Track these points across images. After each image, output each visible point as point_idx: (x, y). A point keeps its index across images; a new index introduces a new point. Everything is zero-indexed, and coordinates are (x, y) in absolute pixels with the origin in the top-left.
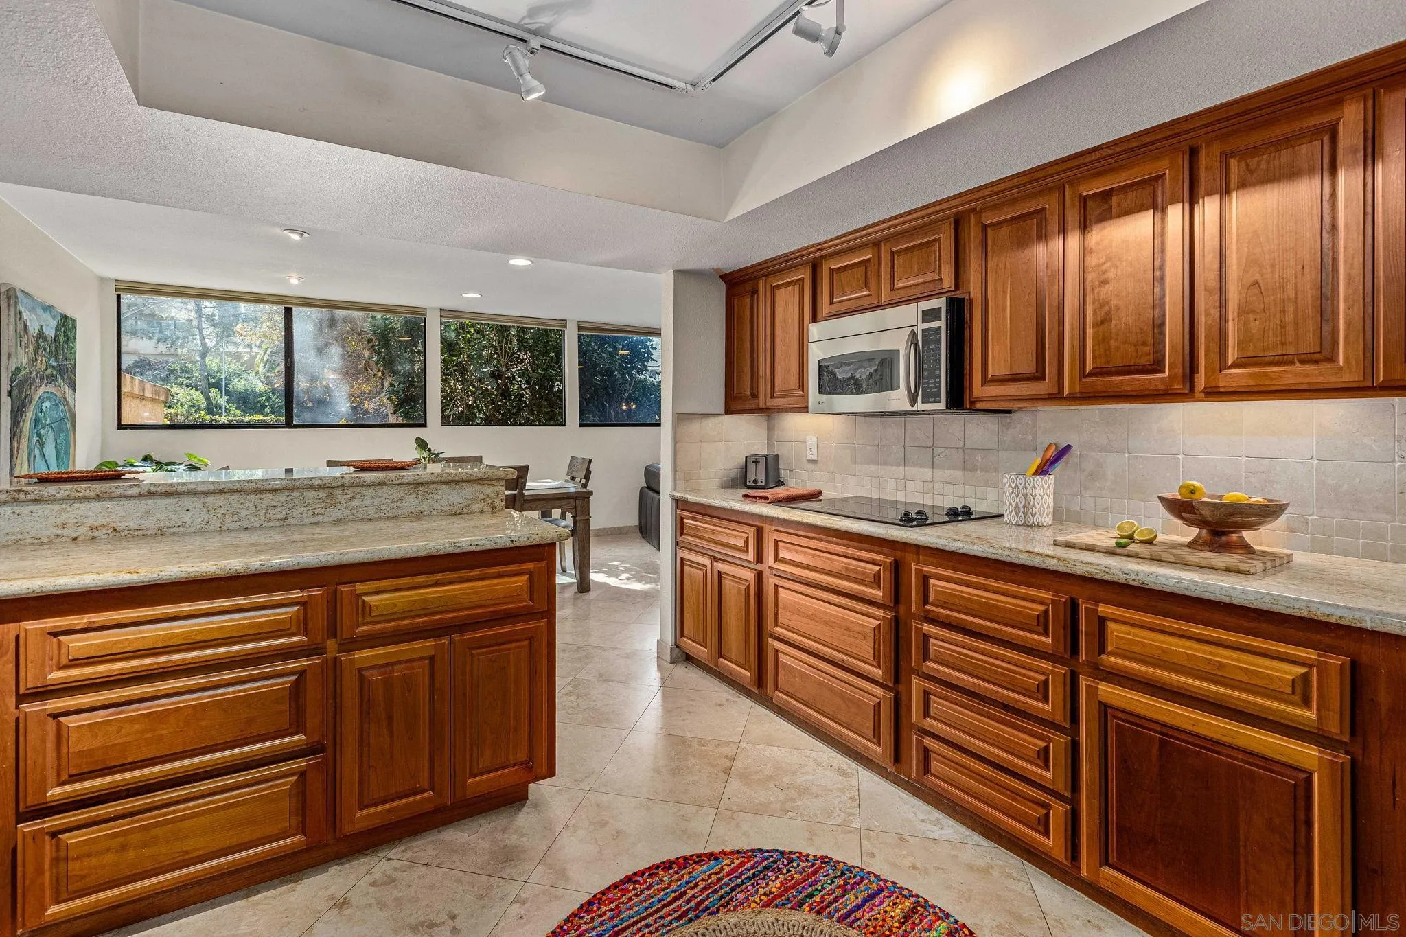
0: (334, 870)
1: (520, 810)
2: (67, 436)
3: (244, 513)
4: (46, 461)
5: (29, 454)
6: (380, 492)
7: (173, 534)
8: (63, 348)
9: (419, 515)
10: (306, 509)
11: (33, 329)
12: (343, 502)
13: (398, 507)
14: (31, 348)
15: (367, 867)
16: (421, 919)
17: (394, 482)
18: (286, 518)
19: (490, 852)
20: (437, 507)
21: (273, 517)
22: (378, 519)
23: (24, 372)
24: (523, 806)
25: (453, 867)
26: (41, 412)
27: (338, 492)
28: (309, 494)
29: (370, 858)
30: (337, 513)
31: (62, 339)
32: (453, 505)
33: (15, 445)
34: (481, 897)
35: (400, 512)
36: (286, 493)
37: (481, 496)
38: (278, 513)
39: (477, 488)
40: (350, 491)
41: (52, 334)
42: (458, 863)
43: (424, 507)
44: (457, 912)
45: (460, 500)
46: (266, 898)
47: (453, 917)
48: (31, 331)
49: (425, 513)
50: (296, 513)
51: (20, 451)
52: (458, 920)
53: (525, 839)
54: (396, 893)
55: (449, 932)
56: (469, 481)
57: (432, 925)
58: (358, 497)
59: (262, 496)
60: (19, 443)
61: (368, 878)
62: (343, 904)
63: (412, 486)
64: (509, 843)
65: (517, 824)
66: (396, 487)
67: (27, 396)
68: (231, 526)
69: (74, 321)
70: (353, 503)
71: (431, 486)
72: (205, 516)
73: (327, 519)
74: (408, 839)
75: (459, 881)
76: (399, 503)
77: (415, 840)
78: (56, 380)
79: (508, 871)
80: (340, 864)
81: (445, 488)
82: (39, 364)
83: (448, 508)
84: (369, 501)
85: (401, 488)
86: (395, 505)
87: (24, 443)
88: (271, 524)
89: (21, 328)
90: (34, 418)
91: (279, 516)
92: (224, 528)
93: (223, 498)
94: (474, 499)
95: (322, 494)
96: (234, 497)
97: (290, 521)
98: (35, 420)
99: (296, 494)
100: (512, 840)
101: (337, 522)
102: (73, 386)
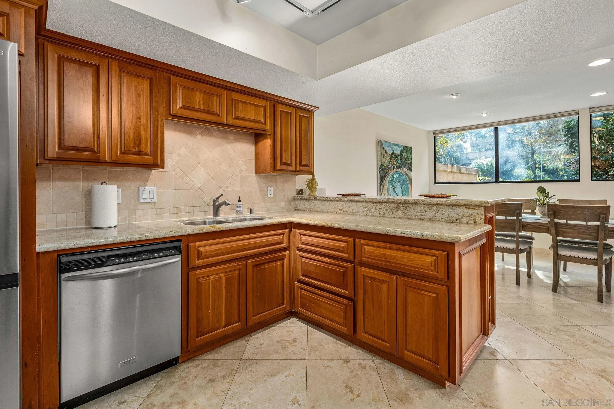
0: (360, 351)
1: (435, 389)
2: (407, 185)
3: (373, 210)
4: (396, 193)
5: (388, 191)
6: (417, 207)
7: (356, 214)
8: (405, 157)
9: (434, 220)
10: (390, 211)
11: (390, 152)
12: (403, 210)
13: (425, 215)
14: (389, 158)
15: (365, 358)
16: (352, 386)
17: (421, 203)
18: (384, 214)
19: (401, 391)
20: (443, 218)
21: (381, 213)
22: (416, 219)
23: (385, 166)
24: (440, 388)
25: (383, 382)
26: (394, 178)
27: (401, 205)
28: (391, 205)
29: (370, 356)
30: (401, 215)
31: (404, 154)
32: (451, 217)
33: (382, 188)
34: (374, 400)
35: (425, 217)
36: (384, 204)
37: (467, 215)
38: (382, 212)
39: (464, 209)
40: (405, 205)
41: (399, 153)
42: (386, 383)
43: (436, 216)
44: (361, 396)
45: (455, 215)
46: (339, 344)
47: (358, 396)
48: (388, 152)
49: (437, 220)
50: (387, 212)
51: (384, 190)
52: (358, 398)
53: (418, 400)
54: (359, 373)
55: (351, 398)
56: (460, 206)
57: (351, 391)
58: (408, 208)
59: (377, 204)
60: (383, 187)
61: (361, 361)
62: (347, 361)
63: (430, 206)
64: (411, 395)
65: (425, 392)
66: (424, 206)
67: (387, 173)
68: (369, 214)
69: (410, 148)
70: (406, 211)
71: (440, 207)
72: (363, 210)
73: (397, 216)
74: (387, 361)
75: (377, 388)
76: (425, 213)
77: (388, 363)
78: (401, 167)
79: (395, 403)
80: (363, 351)
81: (447, 208)
82: (392, 163)
83: (448, 219)
84: (412, 211)
85: (426, 206)
86: (423, 214)
87: (386, 188)
88: (380, 215)
89: (384, 152)
90: (390, 179)
91: (382, 213)
92: (367, 215)
93: (367, 204)
94: (463, 215)
95: (396, 206)
96: (370, 204)
97: (385, 215)
98: (391, 181)
99: (387, 205)
100: (414, 395)
101: (401, 218)
102: (410, 169)
